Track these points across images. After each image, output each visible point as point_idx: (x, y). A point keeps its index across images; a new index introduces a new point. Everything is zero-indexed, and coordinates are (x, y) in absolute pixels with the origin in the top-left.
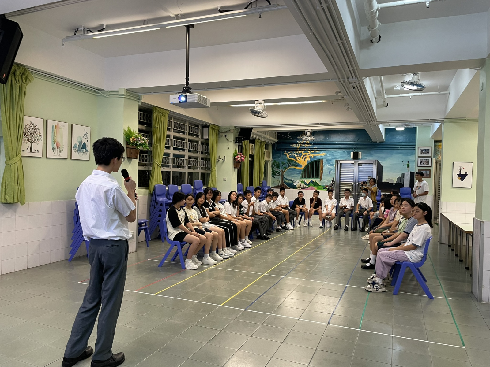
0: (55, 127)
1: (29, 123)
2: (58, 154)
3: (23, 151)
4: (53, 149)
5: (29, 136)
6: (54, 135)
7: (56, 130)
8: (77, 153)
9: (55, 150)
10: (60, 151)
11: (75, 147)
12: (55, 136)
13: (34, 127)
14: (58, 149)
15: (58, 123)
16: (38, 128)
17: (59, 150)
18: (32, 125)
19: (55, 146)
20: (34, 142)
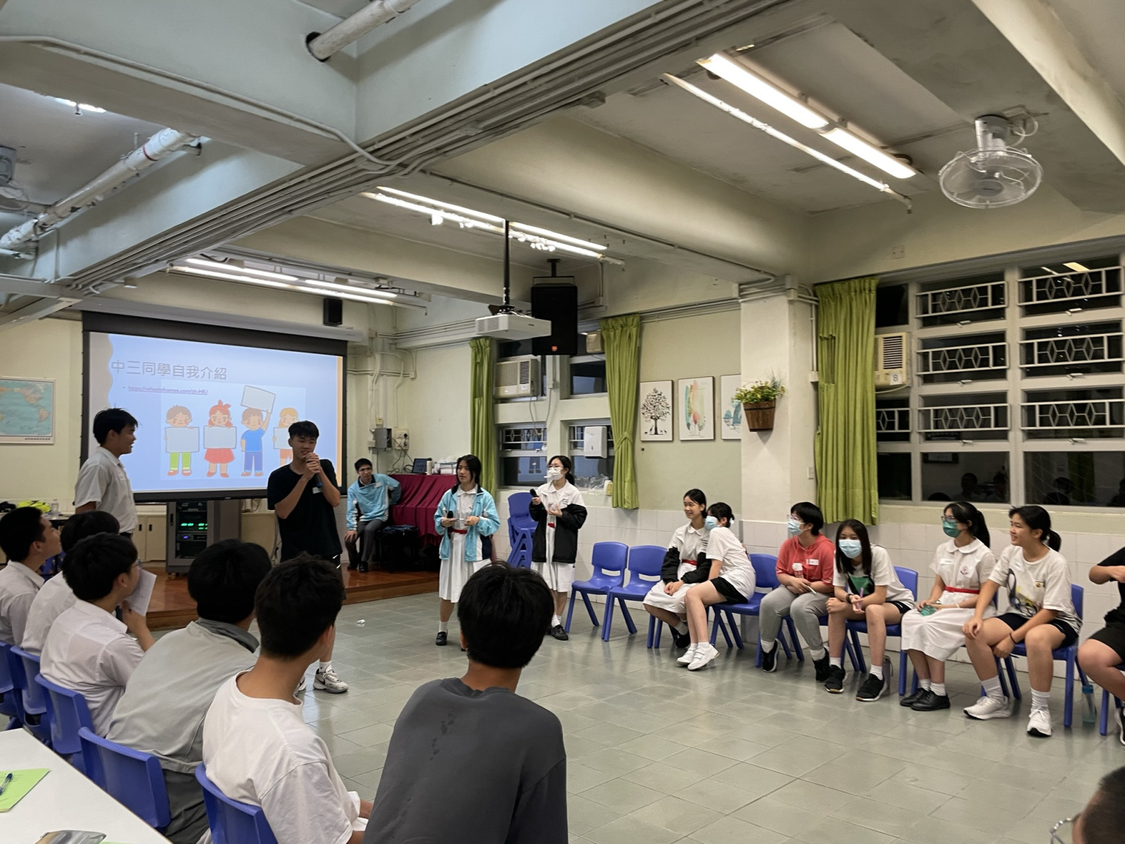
0: (691, 388)
1: (651, 392)
2: (697, 434)
3: (646, 433)
4: (688, 425)
5: (652, 411)
6: (689, 402)
7: (692, 393)
8: (732, 427)
9: (691, 427)
10: (700, 428)
11: (727, 417)
12: (691, 402)
13: (658, 396)
14: (697, 426)
15: (695, 382)
16: (664, 398)
17: (699, 426)
18: (655, 394)
19: (691, 420)
20: (659, 418)
